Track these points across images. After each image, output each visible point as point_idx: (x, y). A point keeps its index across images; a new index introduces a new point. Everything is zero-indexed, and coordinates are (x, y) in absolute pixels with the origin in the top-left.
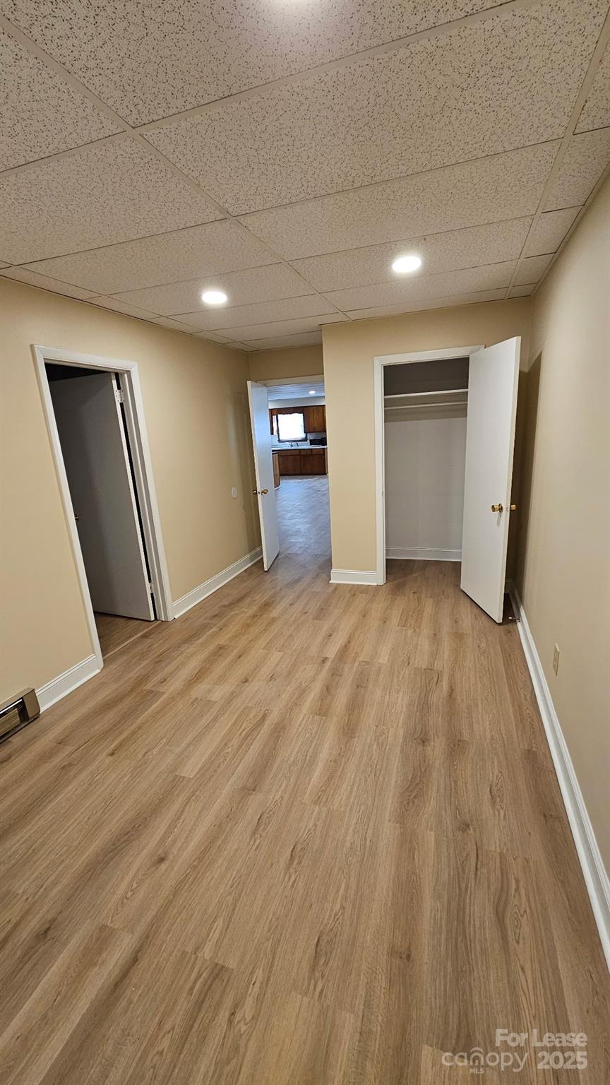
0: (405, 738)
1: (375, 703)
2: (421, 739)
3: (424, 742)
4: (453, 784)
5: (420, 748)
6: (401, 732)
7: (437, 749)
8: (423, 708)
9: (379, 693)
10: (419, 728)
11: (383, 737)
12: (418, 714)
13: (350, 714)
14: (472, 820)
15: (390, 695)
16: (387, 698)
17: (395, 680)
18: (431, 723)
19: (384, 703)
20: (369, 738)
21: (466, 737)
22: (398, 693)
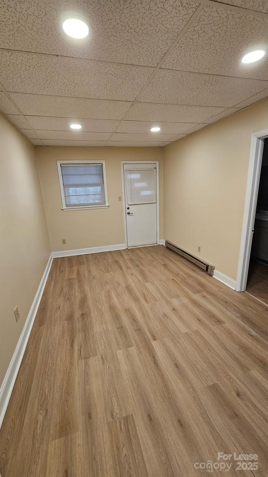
0: (90, 313)
1: (108, 322)
2: (84, 315)
3: (83, 314)
4: (71, 306)
5: (84, 312)
6: (92, 314)
7: (77, 314)
8: (86, 328)
9: (110, 327)
10: (86, 319)
11: (98, 311)
12: (87, 324)
13: (116, 313)
14: (66, 301)
15: (104, 328)
16: (104, 327)
17: (105, 339)
18: (81, 323)
19: (105, 324)
20: (103, 308)
21: (66, 322)
22: (100, 331)
